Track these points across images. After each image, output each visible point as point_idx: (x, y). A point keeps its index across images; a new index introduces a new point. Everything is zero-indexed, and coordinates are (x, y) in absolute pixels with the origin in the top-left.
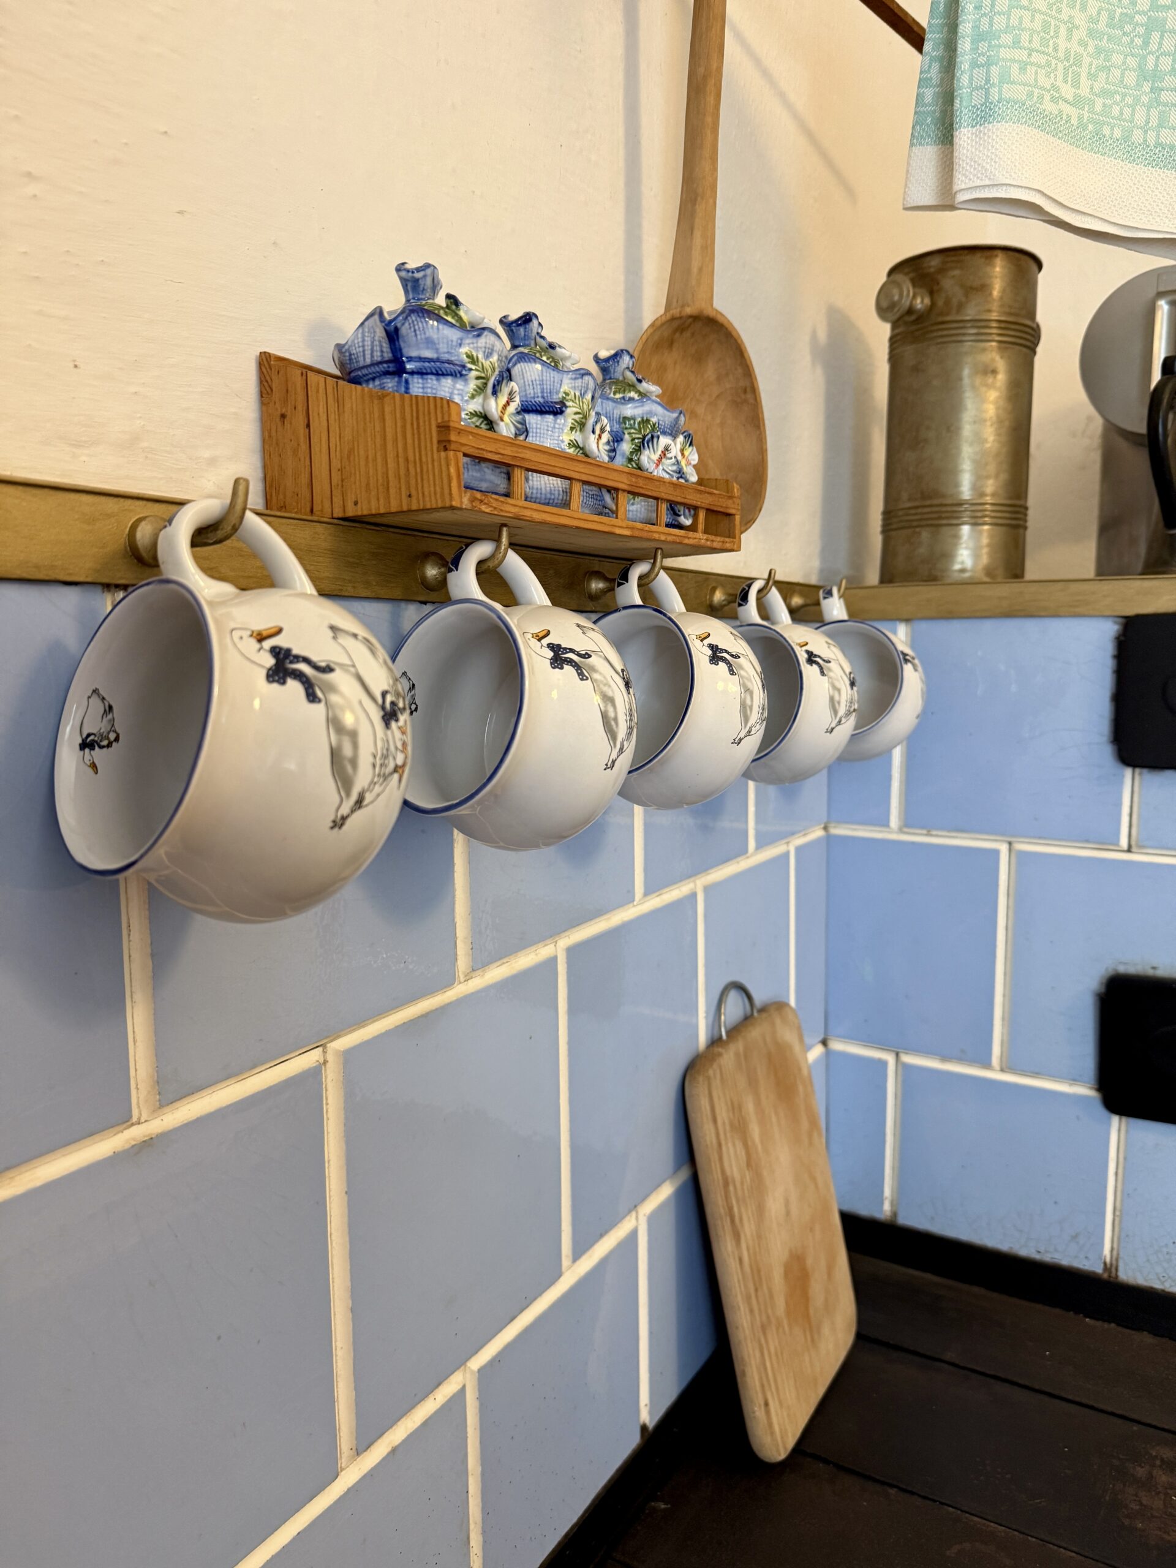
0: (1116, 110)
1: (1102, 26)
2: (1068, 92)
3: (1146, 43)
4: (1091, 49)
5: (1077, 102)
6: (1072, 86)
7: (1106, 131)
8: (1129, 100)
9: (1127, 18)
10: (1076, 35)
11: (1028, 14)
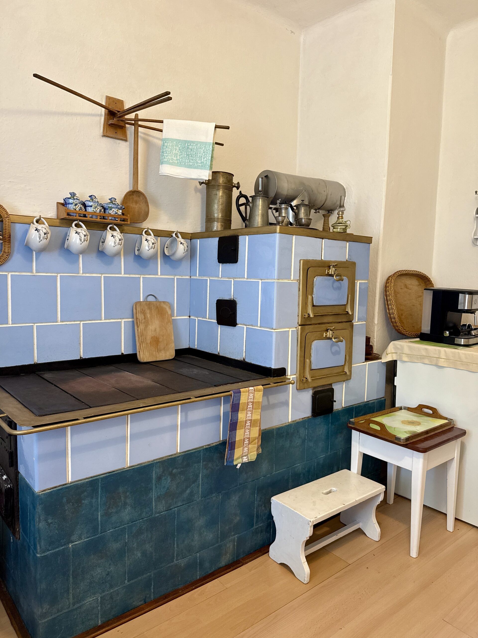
0: (183, 160)
1: (181, 149)
2: (175, 159)
3: (187, 150)
4: (179, 152)
5: (177, 160)
6: (176, 158)
7: (182, 163)
8: (185, 159)
9: (184, 147)
10: (177, 150)
11: (168, 149)
